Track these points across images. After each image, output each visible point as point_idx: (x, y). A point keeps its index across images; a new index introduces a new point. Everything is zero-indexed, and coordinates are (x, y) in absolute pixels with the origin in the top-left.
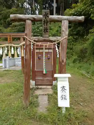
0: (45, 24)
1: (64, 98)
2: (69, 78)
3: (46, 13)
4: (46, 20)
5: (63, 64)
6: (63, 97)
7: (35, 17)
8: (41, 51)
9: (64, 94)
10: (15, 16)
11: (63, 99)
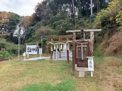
1: (91, 67)
2: (93, 58)
5: (92, 52)
7: (77, 31)
8: (80, 46)
9: (91, 65)
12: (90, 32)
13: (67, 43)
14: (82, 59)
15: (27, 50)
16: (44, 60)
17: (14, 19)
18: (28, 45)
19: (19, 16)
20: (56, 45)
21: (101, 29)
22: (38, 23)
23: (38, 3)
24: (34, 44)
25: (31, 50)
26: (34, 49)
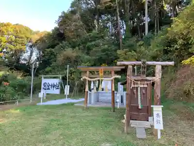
5: (158, 98)
6: (158, 121)
11: (158, 123)
12: (155, 66)
13: (112, 78)
14: (140, 107)
15: (42, 86)
16: (72, 104)
17: (23, 36)
18: (44, 78)
19: (31, 31)
20: (94, 82)
21: (173, 62)
22: (61, 43)
23: (64, 12)
24: (54, 78)
25: (50, 87)
26: (53, 86)
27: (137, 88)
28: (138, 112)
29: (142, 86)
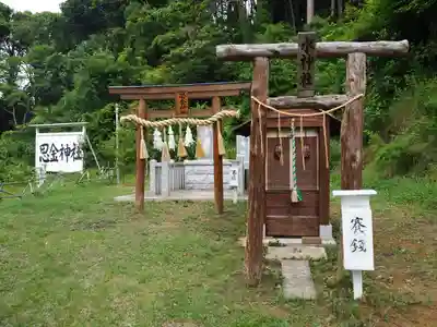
0: (307, 65)
1: (358, 246)
2: (372, 196)
3: (307, 39)
4: (307, 56)
5: (354, 165)
6: (358, 244)
7: (279, 49)
8: (282, 135)
9: (359, 236)
10: (229, 50)
11: (358, 249)
12: (345, 56)
13: (215, 118)
14: (295, 198)
15: (38, 154)
18: (42, 131)
20: (160, 128)
21: (405, 41)
24: (69, 129)
25: (58, 154)
26: (67, 152)
27: (286, 141)
28: (289, 212)
29: (301, 135)
